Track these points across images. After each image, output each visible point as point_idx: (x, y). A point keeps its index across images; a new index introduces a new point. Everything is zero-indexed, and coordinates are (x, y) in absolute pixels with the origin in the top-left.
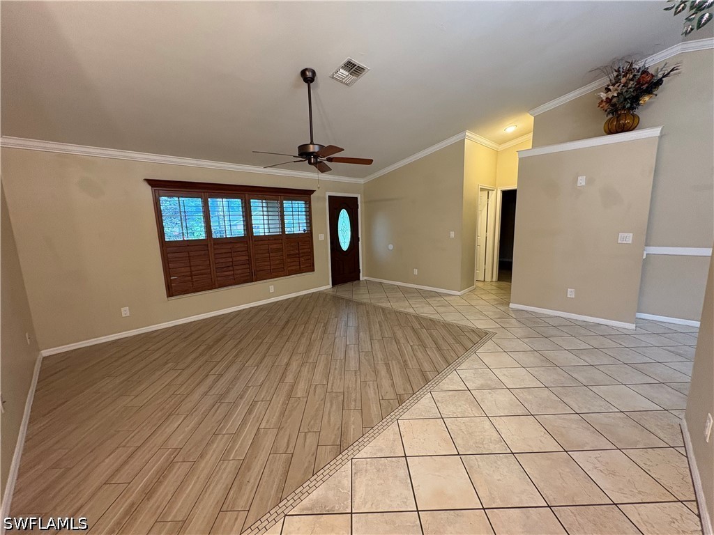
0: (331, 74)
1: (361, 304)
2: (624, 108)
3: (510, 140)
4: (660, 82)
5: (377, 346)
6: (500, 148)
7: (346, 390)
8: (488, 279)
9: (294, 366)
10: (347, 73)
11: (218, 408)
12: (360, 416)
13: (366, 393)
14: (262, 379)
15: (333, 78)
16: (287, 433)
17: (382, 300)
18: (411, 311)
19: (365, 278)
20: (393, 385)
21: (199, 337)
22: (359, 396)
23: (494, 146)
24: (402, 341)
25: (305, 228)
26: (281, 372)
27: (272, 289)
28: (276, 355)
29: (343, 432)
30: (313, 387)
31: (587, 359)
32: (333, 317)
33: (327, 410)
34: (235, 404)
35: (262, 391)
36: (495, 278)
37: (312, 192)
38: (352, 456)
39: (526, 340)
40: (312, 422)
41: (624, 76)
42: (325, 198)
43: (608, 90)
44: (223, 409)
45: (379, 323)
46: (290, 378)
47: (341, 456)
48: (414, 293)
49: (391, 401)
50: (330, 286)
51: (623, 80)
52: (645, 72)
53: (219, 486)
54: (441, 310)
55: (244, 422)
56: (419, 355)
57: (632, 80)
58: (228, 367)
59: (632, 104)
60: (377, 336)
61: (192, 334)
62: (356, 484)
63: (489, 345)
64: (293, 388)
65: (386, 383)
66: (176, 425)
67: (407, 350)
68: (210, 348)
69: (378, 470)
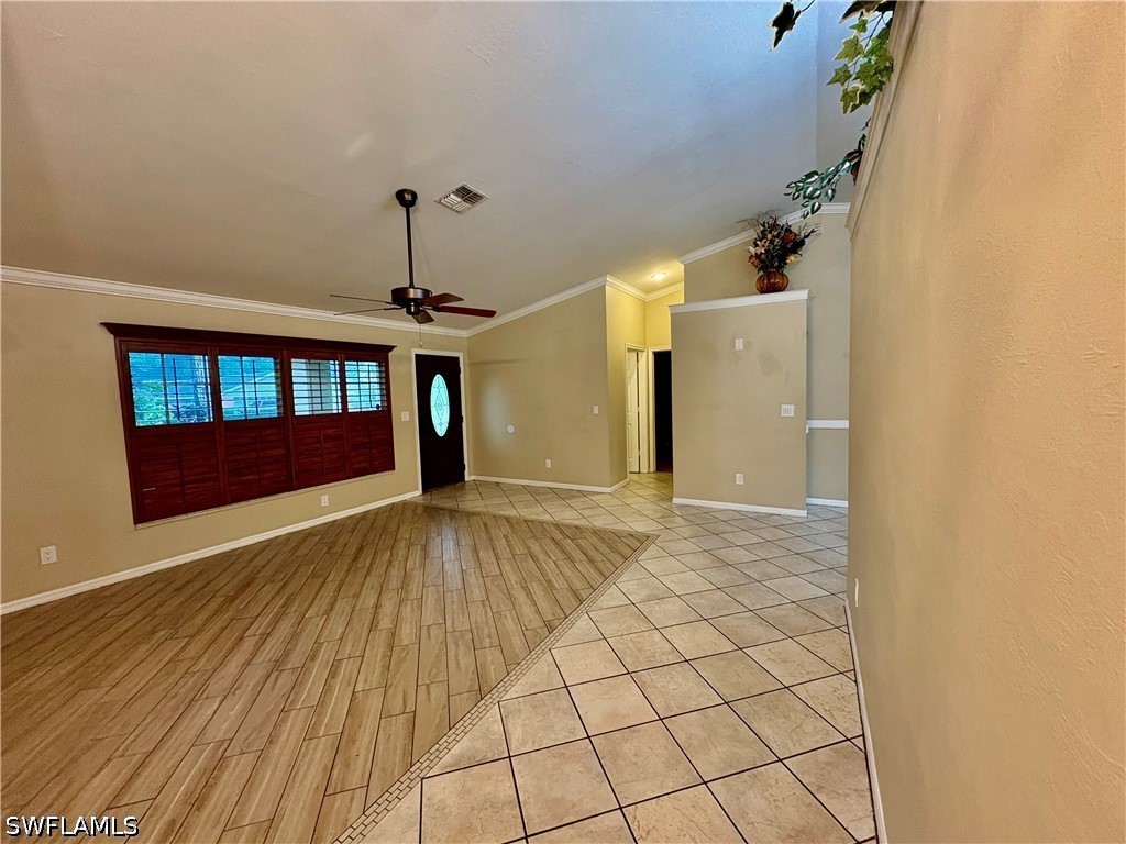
0: (437, 198)
1: (474, 514)
2: (772, 266)
3: (658, 290)
4: (802, 243)
5: (507, 568)
6: (650, 297)
7: (473, 626)
8: (644, 469)
9: (388, 607)
10: (459, 200)
11: (277, 677)
12: (500, 653)
13: (504, 625)
14: (340, 630)
15: (440, 202)
16: (400, 690)
17: (505, 507)
18: (547, 517)
19: (473, 477)
20: (538, 612)
21: (204, 587)
22: (493, 630)
23: (641, 295)
24: (541, 557)
25: (379, 403)
26: (370, 618)
27: (325, 500)
28: (354, 596)
29: (479, 675)
30: (424, 630)
31: (759, 554)
32: (433, 535)
33: (451, 654)
34: (304, 669)
35: (344, 646)
36: (653, 468)
37: (391, 348)
38: (498, 699)
39: (694, 540)
40: (434, 671)
41: (770, 232)
42: (410, 358)
43: (756, 245)
44: (285, 681)
45: (505, 537)
46: (385, 623)
47: (483, 701)
48: (546, 493)
49: (539, 630)
50: (420, 492)
51: (769, 236)
52: (788, 230)
53: (313, 770)
54: (586, 513)
55: (327, 689)
56: (567, 571)
57: (777, 237)
58: (275, 622)
59: (779, 262)
60: (505, 553)
61: (188, 583)
62: (510, 727)
63: (652, 550)
64: (394, 635)
65: (528, 610)
66: (210, 712)
67: (549, 567)
68: (232, 599)
69: (535, 707)
